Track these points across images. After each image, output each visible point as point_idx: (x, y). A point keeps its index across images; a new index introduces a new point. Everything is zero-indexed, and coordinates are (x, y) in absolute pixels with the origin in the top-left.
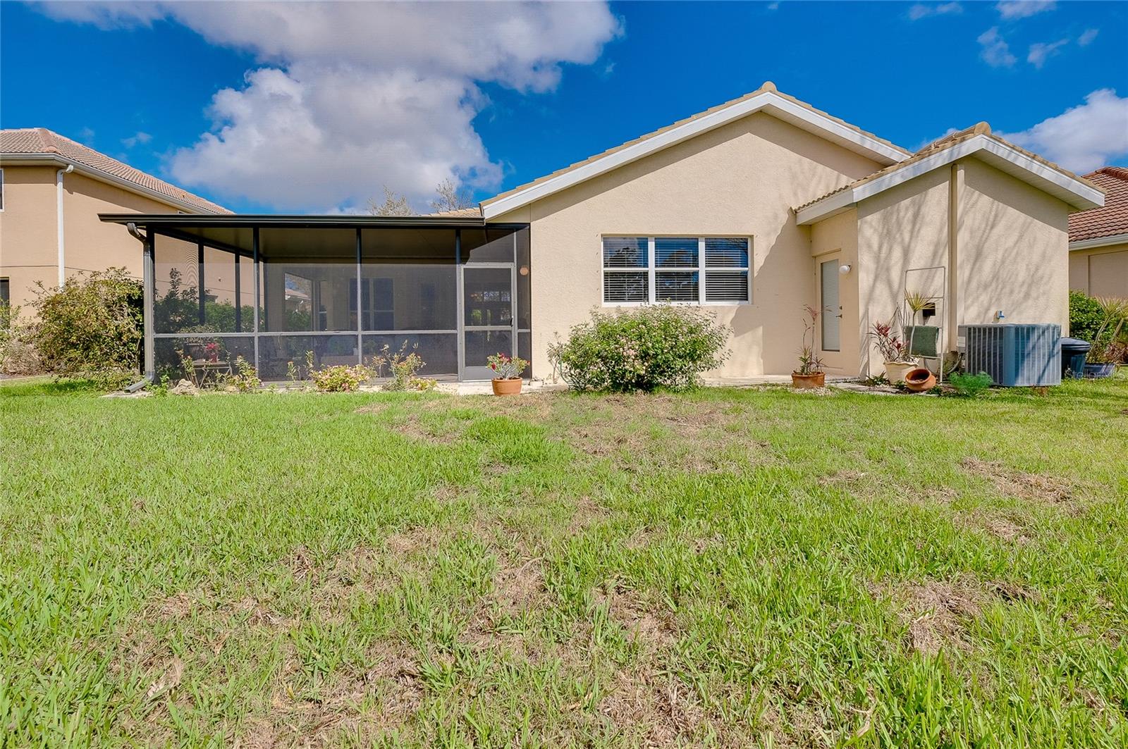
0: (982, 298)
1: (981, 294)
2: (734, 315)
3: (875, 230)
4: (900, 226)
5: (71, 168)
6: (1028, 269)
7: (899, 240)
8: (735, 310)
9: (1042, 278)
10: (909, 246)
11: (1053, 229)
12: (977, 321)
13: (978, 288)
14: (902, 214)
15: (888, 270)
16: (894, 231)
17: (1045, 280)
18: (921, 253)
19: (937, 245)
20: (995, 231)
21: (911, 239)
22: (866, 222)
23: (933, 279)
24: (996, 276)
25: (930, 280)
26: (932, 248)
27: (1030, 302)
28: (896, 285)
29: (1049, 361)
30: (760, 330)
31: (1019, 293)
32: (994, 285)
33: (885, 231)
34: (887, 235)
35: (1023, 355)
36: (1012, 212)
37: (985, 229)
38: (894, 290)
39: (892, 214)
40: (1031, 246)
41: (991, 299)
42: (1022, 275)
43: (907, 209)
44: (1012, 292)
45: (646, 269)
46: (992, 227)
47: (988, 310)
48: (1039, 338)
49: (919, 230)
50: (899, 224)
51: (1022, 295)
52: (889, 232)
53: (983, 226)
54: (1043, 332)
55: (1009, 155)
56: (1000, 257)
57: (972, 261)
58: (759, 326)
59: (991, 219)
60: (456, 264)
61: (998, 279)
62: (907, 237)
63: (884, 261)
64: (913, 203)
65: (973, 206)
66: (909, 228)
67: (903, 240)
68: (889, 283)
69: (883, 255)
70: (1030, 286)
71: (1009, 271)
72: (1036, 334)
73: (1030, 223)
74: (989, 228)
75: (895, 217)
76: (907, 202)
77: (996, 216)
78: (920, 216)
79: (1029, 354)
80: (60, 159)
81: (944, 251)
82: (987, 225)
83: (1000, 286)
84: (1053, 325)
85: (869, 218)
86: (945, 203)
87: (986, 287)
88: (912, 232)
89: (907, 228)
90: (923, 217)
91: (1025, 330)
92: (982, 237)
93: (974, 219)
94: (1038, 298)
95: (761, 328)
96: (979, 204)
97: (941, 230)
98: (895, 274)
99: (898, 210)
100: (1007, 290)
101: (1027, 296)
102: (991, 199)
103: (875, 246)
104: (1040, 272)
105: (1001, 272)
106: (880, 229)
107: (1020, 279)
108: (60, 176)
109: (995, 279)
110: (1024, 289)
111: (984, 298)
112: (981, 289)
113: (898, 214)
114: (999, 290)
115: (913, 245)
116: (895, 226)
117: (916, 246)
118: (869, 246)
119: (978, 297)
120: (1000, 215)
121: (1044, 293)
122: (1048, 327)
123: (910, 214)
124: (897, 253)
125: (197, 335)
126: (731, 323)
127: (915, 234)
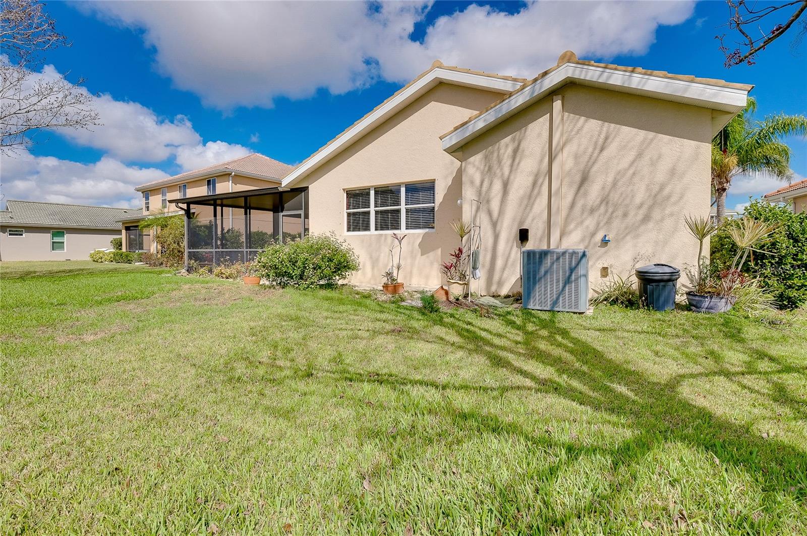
0: (587, 223)
1: (586, 219)
2: (421, 239)
3: (478, 168)
4: (500, 163)
5: (233, 173)
6: (648, 188)
7: (500, 174)
8: (422, 236)
9: (669, 197)
10: (508, 179)
11: (686, 142)
12: (582, 244)
13: (582, 213)
14: (502, 151)
15: (488, 201)
16: (495, 167)
17: (673, 200)
18: (521, 183)
19: (537, 176)
20: (605, 153)
21: (511, 172)
22: (470, 163)
23: (532, 207)
24: (605, 200)
25: (529, 208)
26: (531, 179)
27: (651, 225)
28: (495, 214)
29: (564, 287)
30: (439, 251)
31: (636, 215)
32: (602, 209)
33: (486, 169)
34: (489, 171)
35: (534, 278)
36: (627, 131)
37: (593, 153)
38: (494, 219)
39: (492, 153)
40: (653, 163)
41: (598, 224)
42: (640, 196)
43: (507, 146)
44: (625, 215)
45: (369, 209)
46: (602, 150)
47: (593, 234)
48: (552, 264)
49: (519, 163)
50: (500, 162)
51: (640, 217)
52: (490, 169)
53: (590, 150)
54: (558, 259)
55: (600, 76)
56: (610, 179)
57: (575, 187)
58: (438, 248)
59: (601, 141)
60: (279, 212)
61: (607, 203)
62: (506, 171)
63: (485, 195)
64: (513, 140)
65: (578, 132)
66: (509, 162)
67: (503, 174)
68: (490, 213)
69: (484, 188)
70: (651, 208)
71: (622, 194)
72: (549, 260)
73: (652, 140)
74: (597, 151)
75: (495, 155)
76: (507, 139)
77: (606, 138)
78: (520, 151)
79: (540, 279)
80: (228, 171)
81: (544, 180)
82: (595, 149)
83: (610, 210)
84: (571, 251)
85: (472, 159)
86: (546, 134)
87: (592, 211)
88: (512, 166)
89: (507, 162)
90: (523, 151)
91: (537, 256)
92: (588, 162)
93: (579, 145)
94: (662, 220)
95: (440, 249)
96: (585, 129)
97: (541, 161)
98: (495, 205)
99: (498, 148)
100: (620, 213)
101: (647, 218)
102: (600, 122)
103: (477, 182)
104: (666, 191)
105: (611, 195)
106: (482, 167)
107: (638, 200)
108: (231, 178)
109: (604, 203)
110: (642, 212)
111: (590, 222)
112: (586, 214)
113: (499, 152)
114: (608, 215)
115: (512, 177)
116: (495, 162)
117: (515, 178)
118: (472, 182)
119: (582, 222)
120: (612, 137)
121: (672, 215)
122: (564, 253)
123: (510, 150)
124: (497, 186)
125: (204, 250)
126: (419, 245)
127: (515, 167)
